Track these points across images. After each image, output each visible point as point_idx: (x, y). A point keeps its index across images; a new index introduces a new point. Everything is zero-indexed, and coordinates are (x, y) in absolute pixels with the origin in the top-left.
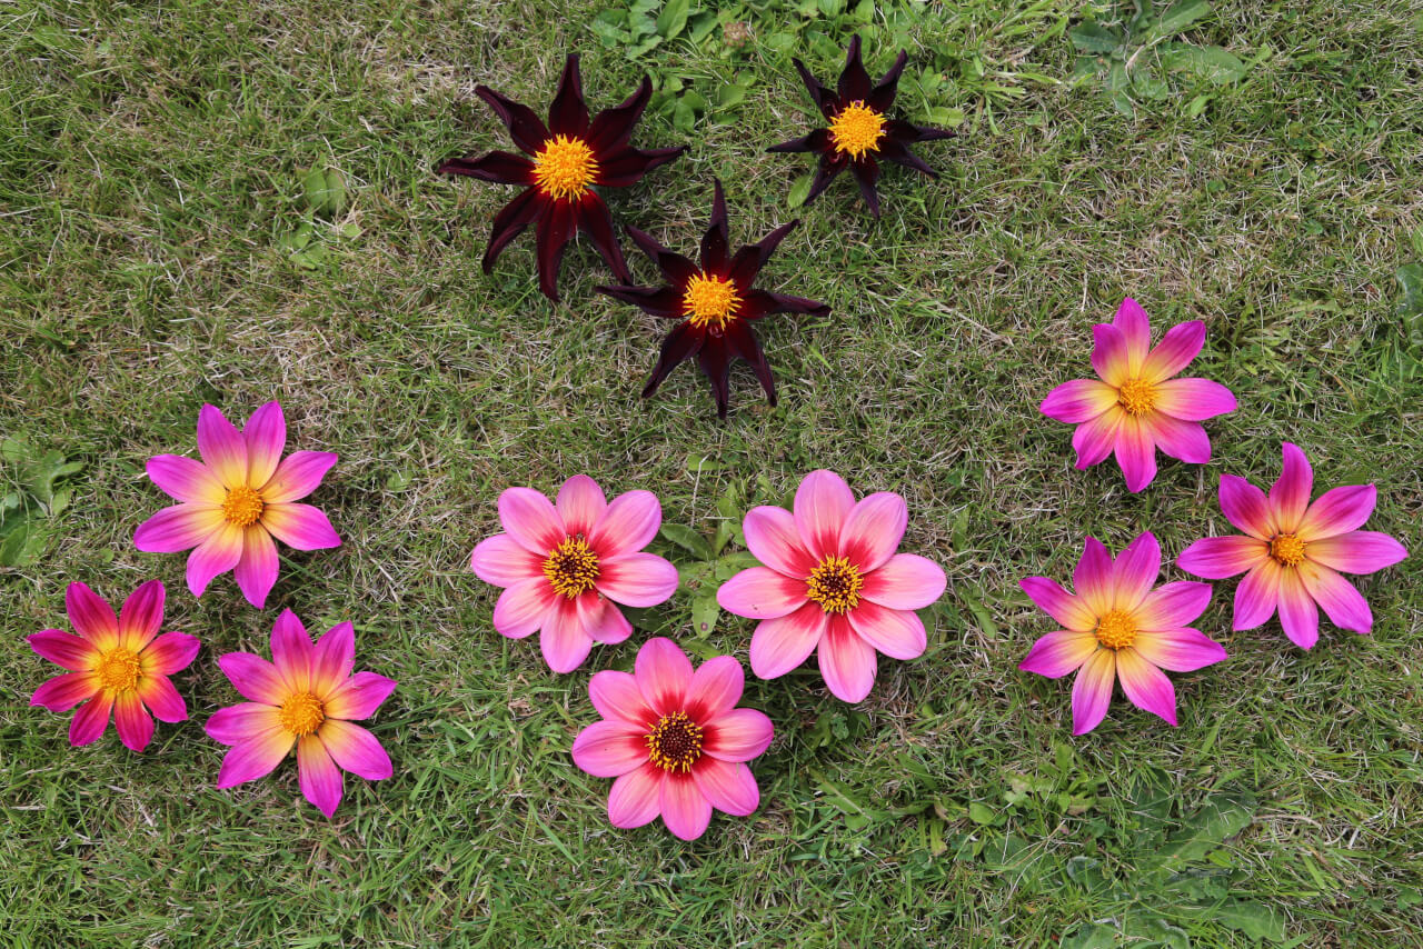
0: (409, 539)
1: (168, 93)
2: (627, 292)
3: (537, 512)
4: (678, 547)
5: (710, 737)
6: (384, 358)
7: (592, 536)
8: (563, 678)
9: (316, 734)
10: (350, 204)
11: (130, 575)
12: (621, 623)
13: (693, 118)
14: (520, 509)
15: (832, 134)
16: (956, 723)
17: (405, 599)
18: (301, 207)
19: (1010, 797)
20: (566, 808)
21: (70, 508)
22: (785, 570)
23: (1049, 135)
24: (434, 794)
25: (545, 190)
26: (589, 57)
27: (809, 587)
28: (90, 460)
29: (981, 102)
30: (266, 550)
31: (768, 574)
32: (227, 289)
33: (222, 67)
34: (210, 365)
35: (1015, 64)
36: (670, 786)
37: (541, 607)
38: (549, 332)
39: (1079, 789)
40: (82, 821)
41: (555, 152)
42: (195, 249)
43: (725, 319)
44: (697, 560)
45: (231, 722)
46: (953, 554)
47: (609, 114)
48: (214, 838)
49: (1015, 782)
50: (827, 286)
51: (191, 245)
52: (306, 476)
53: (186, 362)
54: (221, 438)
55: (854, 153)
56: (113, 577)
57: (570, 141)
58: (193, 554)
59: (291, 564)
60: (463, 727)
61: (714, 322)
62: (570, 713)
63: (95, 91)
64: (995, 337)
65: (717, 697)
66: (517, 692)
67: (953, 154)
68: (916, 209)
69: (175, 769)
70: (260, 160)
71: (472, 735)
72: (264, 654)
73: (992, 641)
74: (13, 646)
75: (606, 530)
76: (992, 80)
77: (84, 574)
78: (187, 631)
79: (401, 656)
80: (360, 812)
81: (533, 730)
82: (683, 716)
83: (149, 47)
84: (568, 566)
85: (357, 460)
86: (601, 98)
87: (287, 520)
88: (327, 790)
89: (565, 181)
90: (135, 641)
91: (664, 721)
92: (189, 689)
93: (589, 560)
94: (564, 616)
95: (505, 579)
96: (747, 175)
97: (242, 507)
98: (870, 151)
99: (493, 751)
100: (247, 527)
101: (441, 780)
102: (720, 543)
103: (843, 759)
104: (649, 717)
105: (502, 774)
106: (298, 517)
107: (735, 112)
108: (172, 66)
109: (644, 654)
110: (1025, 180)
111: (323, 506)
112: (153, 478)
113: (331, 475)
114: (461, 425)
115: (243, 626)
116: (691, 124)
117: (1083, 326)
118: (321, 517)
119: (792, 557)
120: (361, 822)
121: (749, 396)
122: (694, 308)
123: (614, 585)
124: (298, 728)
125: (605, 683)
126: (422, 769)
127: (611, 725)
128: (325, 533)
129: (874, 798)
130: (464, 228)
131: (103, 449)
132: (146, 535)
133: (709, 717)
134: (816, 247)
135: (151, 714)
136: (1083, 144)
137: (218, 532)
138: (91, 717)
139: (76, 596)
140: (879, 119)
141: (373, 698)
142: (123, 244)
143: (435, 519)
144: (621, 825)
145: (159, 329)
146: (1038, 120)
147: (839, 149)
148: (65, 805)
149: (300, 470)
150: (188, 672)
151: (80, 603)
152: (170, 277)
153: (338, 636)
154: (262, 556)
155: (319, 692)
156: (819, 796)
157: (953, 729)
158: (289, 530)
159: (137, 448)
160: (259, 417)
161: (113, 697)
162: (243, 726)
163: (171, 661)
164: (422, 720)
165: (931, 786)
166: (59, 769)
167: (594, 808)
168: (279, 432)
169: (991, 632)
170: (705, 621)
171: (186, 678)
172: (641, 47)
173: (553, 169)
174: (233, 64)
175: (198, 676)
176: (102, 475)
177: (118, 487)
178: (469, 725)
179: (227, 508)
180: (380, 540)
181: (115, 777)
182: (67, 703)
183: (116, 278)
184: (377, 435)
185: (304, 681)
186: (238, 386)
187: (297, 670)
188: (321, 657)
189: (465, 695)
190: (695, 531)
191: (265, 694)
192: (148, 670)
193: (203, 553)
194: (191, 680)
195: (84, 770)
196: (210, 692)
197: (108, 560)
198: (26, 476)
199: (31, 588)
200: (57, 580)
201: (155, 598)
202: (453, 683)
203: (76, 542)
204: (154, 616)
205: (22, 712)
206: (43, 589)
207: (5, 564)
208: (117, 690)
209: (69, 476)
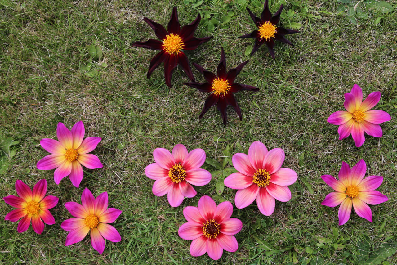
0: (125, 164)
1: (44, 21)
2: (194, 85)
3: (165, 156)
4: (211, 166)
5: (222, 227)
6: (115, 106)
7: (184, 163)
8: (175, 209)
9: (96, 228)
10: (104, 56)
11: (35, 177)
12: (193, 191)
13: (214, 27)
14: (161, 155)
15: (259, 32)
16: (301, 221)
17: (124, 183)
18: (88, 57)
19: (318, 245)
20: (176, 250)
21: (16, 156)
22: (246, 173)
23: (329, 31)
24: (134, 246)
25: (167, 51)
26: (180, 8)
27: (253, 179)
28: (22, 140)
29: (307, 21)
30: (79, 169)
31: (240, 175)
32: (64, 84)
33: (61, 12)
34: (60, 109)
35: (318, 8)
36: (209, 243)
37: (167, 186)
38: (168, 97)
39: (341, 242)
40: (22, 256)
41: (170, 39)
42: (54, 71)
43: (225, 93)
44: (217, 170)
45: (69, 224)
46: (299, 167)
47: (187, 26)
48: (64, 261)
49: (320, 240)
50: (258, 81)
51: (53, 70)
52: (92, 145)
53: (52, 108)
54: (64, 133)
55: (266, 38)
56: (30, 178)
57: (174, 36)
58: (56, 171)
59: (87, 173)
60: (143, 224)
61: (222, 94)
62: (177, 219)
63: (20, 20)
64: (312, 97)
65: (224, 214)
66: (160, 213)
67: (298, 38)
68: (286, 56)
69: (51, 239)
70: (74, 43)
71: (146, 227)
72: (79, 202)
73: (312, 195)
75: (188, 162)
76: (311, 13)
77: (21, 177)
78: (54, 195)
79: (123, 202)
80: (111, 252)
81: (165, 225)
82: (213, 221)
83: (38, 6)
84: (176, 173)
85: (108, 139)
86: (185, 21)
87: (85, 159)
88: (100, 245)
89: (173, 49)
90: (38, 199)
91: (208, 222)
92: (55, 213)
93: (183, 171)
94: (175, 189)
95: (156, 177)
96: (231, 45)
97: (71, 155)
98: (271, 38)
99: (153, 232)
100: (73, 162)
101: (136, 242)
102: (224, 164)
103: (265, 233)
104: (203, 221)
105: (156, 239)
106: (89, 158)
107: (228, 25)
108: (45, 12)
109: (201, 201)
110: (322, 46)
111: (97, 154)
112: (43, 146)
113: (99, 144)
114: (140, 127)
115: (72, 193)
116: (213, 29)
117: (340, 93)
118: (96, 158)
119: (248, 169)
120: (111, 255)
121: (233, 117)
122: (215, 89)
123: (191, 179)
124: (90, 226)
125: (189, 210)
126: (130, 238)
127: (191, 224)
128: (97, 163)
129: (275, 246)
130: (141, 64)
131: (26, 137)
132: (41, 165)
133: (222, 221)
134: (254, 69)
135: (44, 222)
136: (341, 34)
137: (63, 164)
138: (24, 223)
139: (18, 184)
140: (275, 27)
141: (114, 216)
142: (31, 70)
143: (133, 158)
144: (194, 256)
145: (43, 98)
146: (326, 26)
147: (262, 37)
148: (16, 251)
149: (89, 143)
150: (55, 208)
151: (20, 187)
152: (46, 81)
153: (103, 196)
154: (78, 171)
155: (97, 214)
156: (257, 245)
157: (300, 223)
158: (86, 162)
159: (37, 136)
160: (76, 126)
161: (31, 217)
162: (72, 225)
163: (49, 205)
164: (130, 223)
165: (293, 242)
166: (14, 240)
167: (185, 250)
168: (82, 131)
169: (312, 192)
170: (220, 190)
171: (54, 210)
172: (197, 4)
173: (169, 45)
174: (65, 11)
175: (58, 209)
176: (26, 145)
177: (31, 149)
178: (145, 224)
179: (66, 155)
180: (115, 165)
181: (32, 242)
182: (16, 219)
183: (29, 81)
184: (113, 131)
185: (92, 211)
186: (69, 116)
187: (90, 207)
188: (98, 202)
189: (144, 214)
190: (216, 161)
191: (80, 215)
192: (42, 208)
193: (59, 170)
194: (56, 210)
195: (22, 240)
196: (62, 214)
197: (28, 172)
198: (1, 145)
199: (4, 181)
200: (12, 179)
201: (44, 185)
202: (140, 211)
203: (18, 166)
204: (44, 191)
205: (2, 221)
206: (8, 182)
208: (32, 215)
209: (15, 145)
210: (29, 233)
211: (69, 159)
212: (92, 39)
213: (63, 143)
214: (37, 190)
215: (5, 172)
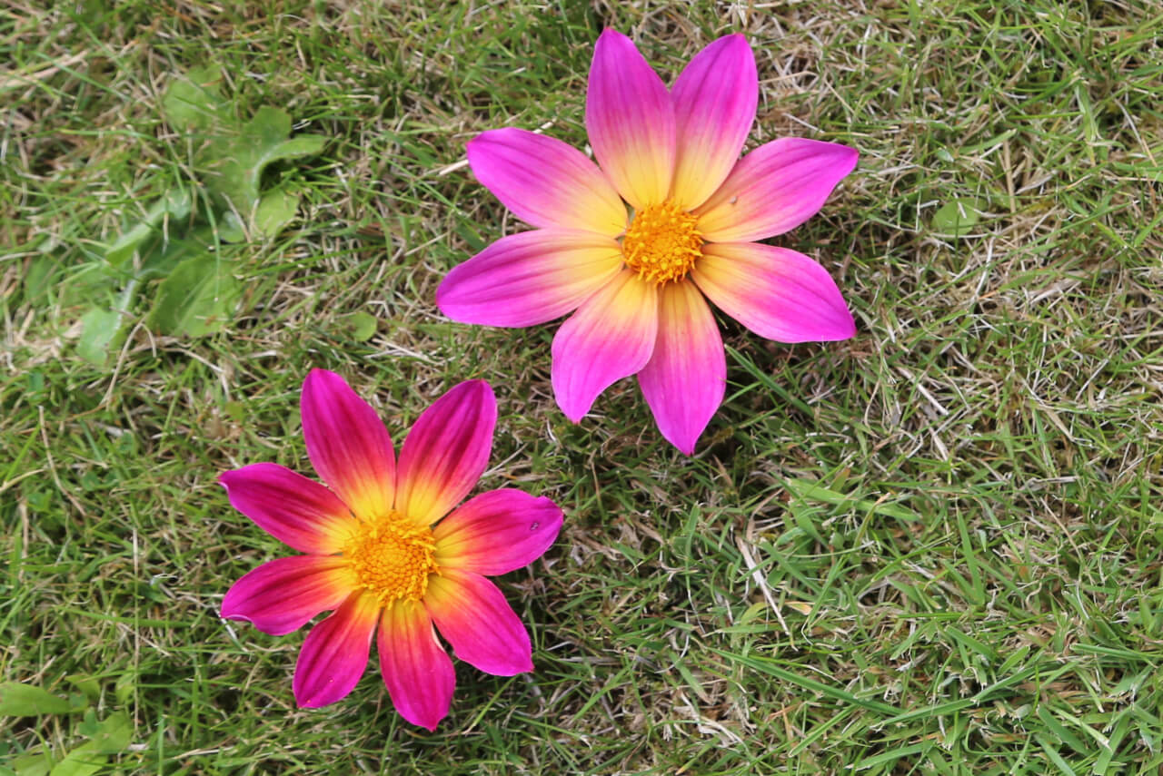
11: (408, 368)
17: (961, 454)
21: (297, 227)
28: (343, 132)
52: (791, 190)
58: (562, 333)
59: (748, 365)
74: (168, 496)
77: (319, 358)
78: (527, 487)
85: (882, 167)
87: (745, 278)
90: (427, 501)
92: (523, 607)
97: (663, 244)
100: (666, 288)
106: (770, 274)
112: (477, 174)
118: (819, 278)
128: (822, 308)
131: (370, 113)
132: (462, 289)
135: (449, 648)
138: (332, 649)
139: (320, 400)
143: (1031, 297)
149: (778, 177)
151: (327, 414)
158: (748, 298)
160: (706, 64)
161: (376, 613)
163: (495, 547)
164: (993, 705)
166: (249, 751)
168: (742, 96)
171: (516, 585)
175: (540, 582)
176: (363, 164)
178: (1094, 719)
179: (633, 243)
180: (923, 333)
182: (289, 615)
184: (925, 120)
189: (1084, 658)
192: (449, 561)
193: (580, 331)
194: (525, 588)
195: (300, 758)
196: (563, 617)
197: (365, 334)
198: (207, 158)
199: (208, 382)
200: (258, 367)
201: (476, 417)
202: (1062, 633)
203: (302, 296)
204: (469, 453)
205: (178, 630)
206: (232, 387)
207: (161, 331)
208: (386, 599)
209: (296, 162)
210: (346, 721)
213: (612, 167)
214: (431, 444)
215: (222, 326)
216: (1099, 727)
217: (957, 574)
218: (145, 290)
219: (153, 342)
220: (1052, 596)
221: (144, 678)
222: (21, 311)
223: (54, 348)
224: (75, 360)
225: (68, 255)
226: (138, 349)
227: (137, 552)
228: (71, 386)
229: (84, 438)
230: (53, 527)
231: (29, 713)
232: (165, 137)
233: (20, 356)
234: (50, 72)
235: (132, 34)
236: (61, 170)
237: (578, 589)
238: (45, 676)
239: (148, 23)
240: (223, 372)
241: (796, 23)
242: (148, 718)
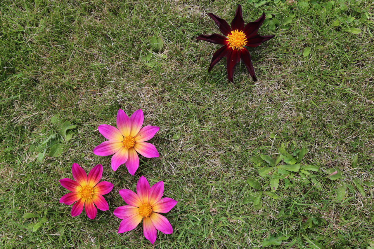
0: (179, 155)
1: (109, 10)
4: (266, 162)
6: (174, 97)
9: (149, 217)
10: (164, 48)
11: (90, 162)
13: (275, 26)
16: (353, 223)
17: (177, 174)
18: (149, 49)
20: (227, 244)
21: (72, 139)
24: (185, 238)
25: (230, 46)
26: (244, 7)
28: (79, 124)
29: (366, 27)
30: (135, 157)
32: (124, 73)
33: (126, 3)
34: (118, 96)
40: (71, 239)
41: (234, 35)
42: (115, 60)
44: (270, 166)
45: (122, 211)
46: (352, 169)
47: (250, 24)
49: (371, 243)
50: (315, 82)
51: (113, 58)
52: (149, 133)
53: (111, 95)
54: (123, 120)
57: (239, 32)
58: (113, 157)
59: (143, 161)
60: (195, 216)
62: (229, 214)
63: (85, 8)
64: (368, 101)
66: (213, 206)
67: (357, 42)
68: (345, 59)
69: (102, 225)
70: (137, 33)
71: (199, 219)
72: (132, 190)
73: (364, 197)
74: (52, 183)
76: (370, 20)
77: (75, 161)
78: (108, 181)
79: (176, 192)
80: (161, 242)
81: (217, 218)
85: (164, 129)
86: (248, 19)
87: (142, 147)
88: (152, 235)
89: (237, 44)
90: (92, 183)
92: (108, 199)
96: (291, 45)
97: (129, 143)
99: (204, 225)
100: (129, 149)
101: (187, 234)
102: (278, 161)
103: (313, 232)
105: (207, 232)
106: (146, 147)
107: (289, 26)
111: (153, 143)
112: (100, 132)
113: (157, 133)
114: (197, 120)
115: (125, 180)
116: (274, 28)
118: (153, 147)
120: (161, 245)
121: (290, 115)
124: (144, 215)
126: (182, 229)
128: (154, 152)
129: (327, 246)
130: (201, 58)
131: (83, 121)
132: (97, 150)
134: (314, 70)
135: (96, 207)
137: (120, 151)
138: (77, 207)
139: (75, 168)
141: (169, 206)
142: (91, 57)
143: (188, 149)
145: (102, 84)
148: (66, 234)
149: (147, 132)
150: (108, 194)
151: (76, 170)
152: (107, 68)
153: (158, 186)
155: (151, 203)
156: (306, 244)
157: (352, 225)
158: (143, 151)
159: (94, 122)
160: (135, 114)
161: (84, 201)
162: (125, 212)
163: (103, 190)
164: (182, 214)
165: (344, 244)
166: (65, 223)
167: (236, 245)
168: (141, 119)
169: (364, 194)
170: (274, 186)
171: (107, 196)
172: (259, 4)
173: (234, 40)
174: (130, 2)
175: (111, 195)
176: (82, 130)
177: (86, 133)
178: (197, 216)
179: (124, 142)
180: (171, 155)
181: (82, 226)
182: (70, 202)
183: (89, 68)
184: (171, 122)
185: (146, 199)
186: (126, 104)
187: (144, 196)
188: (152, 191)
189: (196, 206)
190: (271, 158)
191: (133, 203)
192: (96, 193)
193: (116, 157)
194: (108, 197)
195: (73, 224)
196: (114, 201)
197: (83, 157)
198: (58, 129)
199: (58, 164)
200: (66, 162)
201: (100, 170)
202: (193, 202)
203: (73, 151)
204: (99, 176)
205: (54, 204)
206: (62, 165)
207: (50, 156)
208: (86, 199)
209: (72, 129)
210: (80, 218)
211: (127, 146)
212: (154, 31)
213: (121, 130)
214: (92, 175)
215: (60, 155)
216: (198, 217)
217: (176, 193)
218: (48, 150)
219: (49, 158)
220: (191, 196)
221: (48, 211)
222: (29, 153)
223: (33, 159)
224: (37, 161)
225: (36, 144)
226: (47, 159)
227: (47, 192)
228: (36, 165)
229: (38, 174)
230: (33, 187)
231: (30, 217)
232: (51, 126)
233: (28, 161)
234: (32, 115)
235: (46, 109)
236: (35, 130)
237: (117, 196)
238: (32, 211)
239: (48, 107)
240: (60, 163)
241: (151, 106)
242: (49, 217)
